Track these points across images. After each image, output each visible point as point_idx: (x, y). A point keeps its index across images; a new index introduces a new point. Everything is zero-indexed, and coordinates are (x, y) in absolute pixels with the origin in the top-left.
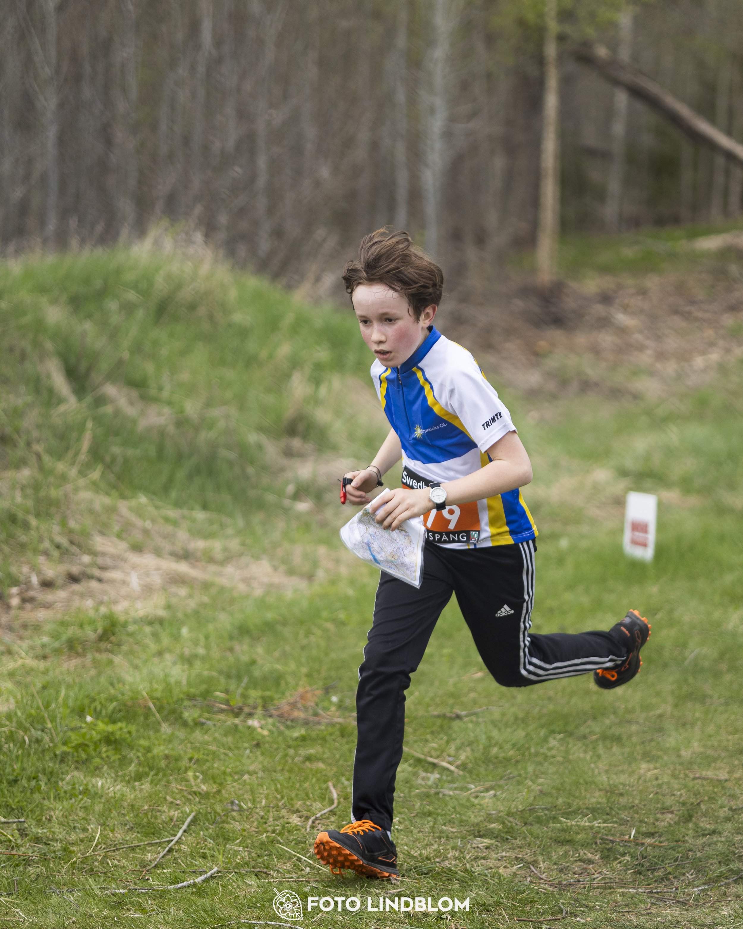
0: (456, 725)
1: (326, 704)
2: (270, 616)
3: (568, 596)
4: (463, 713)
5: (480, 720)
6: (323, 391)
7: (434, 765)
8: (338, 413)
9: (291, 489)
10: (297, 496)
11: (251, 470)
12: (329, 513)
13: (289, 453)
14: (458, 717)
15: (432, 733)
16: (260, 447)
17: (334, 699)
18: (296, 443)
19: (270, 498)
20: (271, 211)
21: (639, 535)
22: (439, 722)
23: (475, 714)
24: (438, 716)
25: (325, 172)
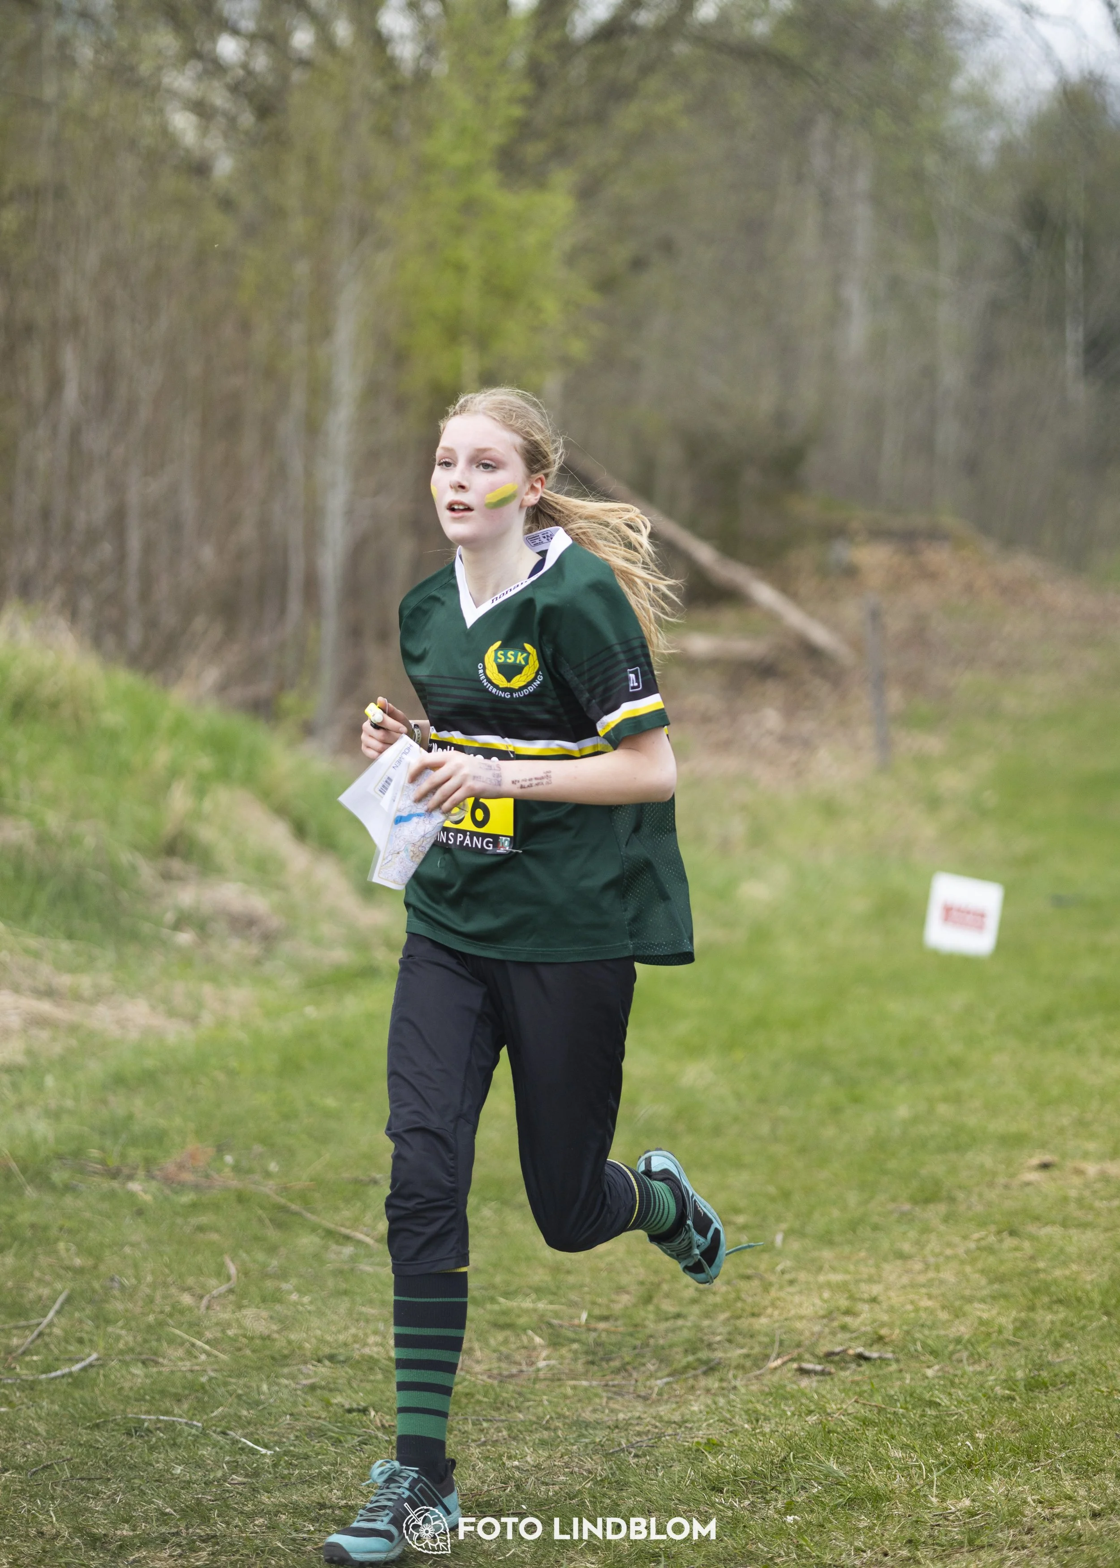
1: (219, 1164)
2: (150, 1063)
4: (378, 1176)
6: (207, 805)
7: (347, 1238)
8: (224, 831)
9: (170, 917)
10: (178, 925)
11: (124, 895)
12: (214, 947)
13: (167, 876)
15: (346, 1201)
16: (134, 868)
17: (229, 1159)
18: (176, 865)
19: (146, 928)
20: (145, 596)
22: (351, 1187)
25: (207, 554)
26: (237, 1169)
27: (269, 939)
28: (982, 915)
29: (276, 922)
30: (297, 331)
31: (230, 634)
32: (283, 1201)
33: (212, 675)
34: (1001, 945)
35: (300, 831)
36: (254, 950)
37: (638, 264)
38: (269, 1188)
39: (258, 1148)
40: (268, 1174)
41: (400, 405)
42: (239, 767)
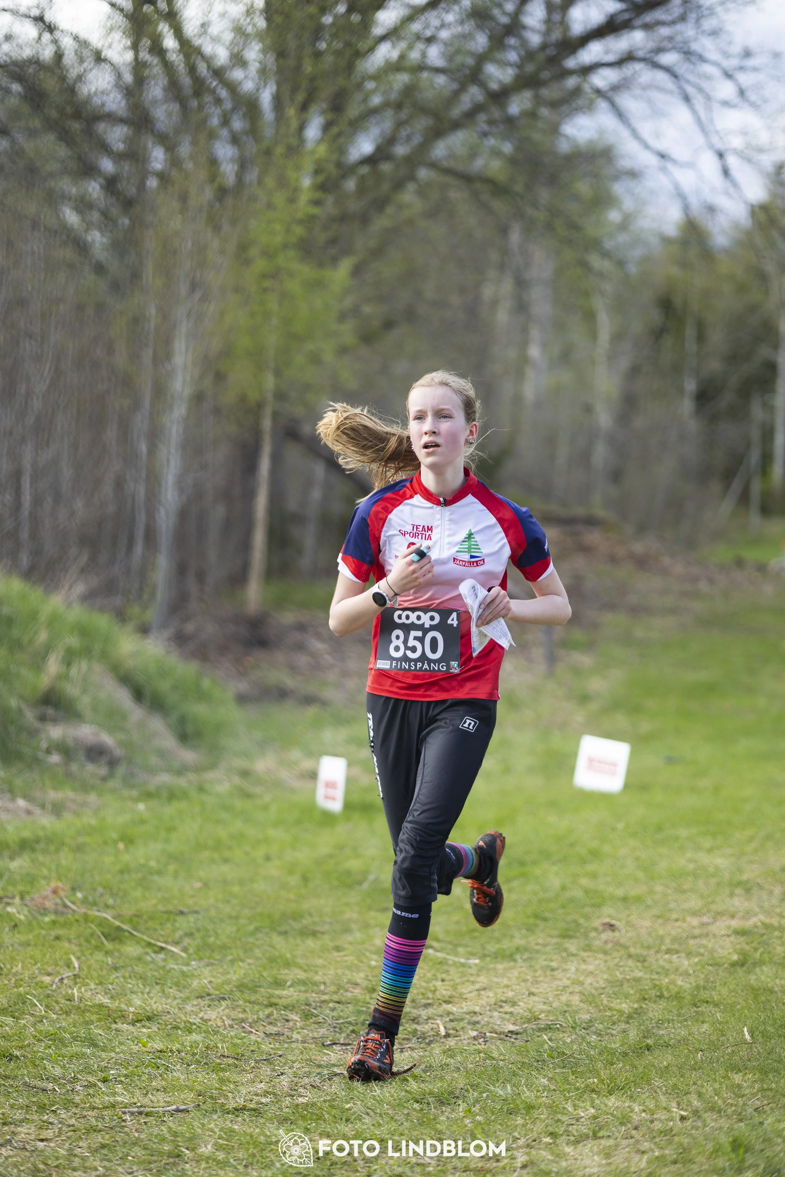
0: (180, 919)
1: (73, 899)
2: (26, 836)
3: (272, 832)
4: (185, 910)
5: (200, 917)
6: (74, 671)
7: (162, 948)
8: (84, 691)
9: (45, 745)
10: (50, 750)
11: (12, 729)
12: (74, 767)
13: (43, 718)
14: (182, 913)
15: (161, 924)
16: (20, 711)
17: (79, 895)
18: (50, 711)
19: (27, 751)
21: (331, 792)
22: (165, 916)
23: (196, 912)
24: (166, 912)
25: (79, 504)
26: (85, 901)
27: (113, 763)
28: (615, 765)
29: (118, 752)
30: (147, 355)
31: (93, 559)
32: (117, 923)
33: (80, 588)
34: (627, 786)
35: (138, 694)
36: (103, 771)
37: (389, 325)
38: (107, 915)
39: (100, 890)
40: (107, 906)
41: (217, 411)
42: (97, 647)
